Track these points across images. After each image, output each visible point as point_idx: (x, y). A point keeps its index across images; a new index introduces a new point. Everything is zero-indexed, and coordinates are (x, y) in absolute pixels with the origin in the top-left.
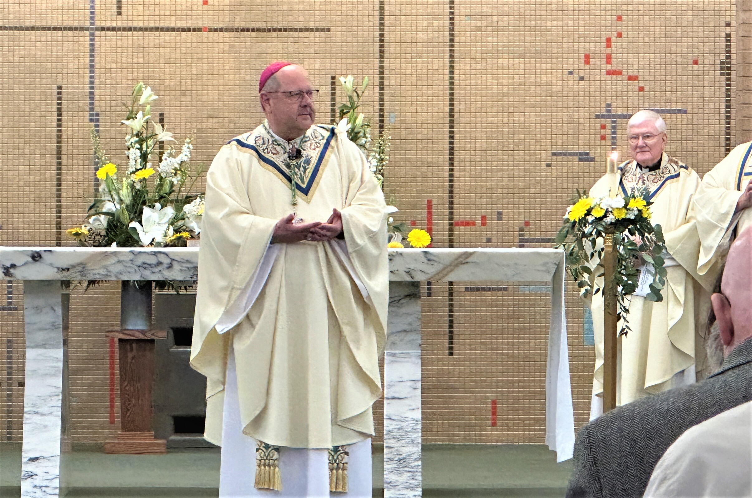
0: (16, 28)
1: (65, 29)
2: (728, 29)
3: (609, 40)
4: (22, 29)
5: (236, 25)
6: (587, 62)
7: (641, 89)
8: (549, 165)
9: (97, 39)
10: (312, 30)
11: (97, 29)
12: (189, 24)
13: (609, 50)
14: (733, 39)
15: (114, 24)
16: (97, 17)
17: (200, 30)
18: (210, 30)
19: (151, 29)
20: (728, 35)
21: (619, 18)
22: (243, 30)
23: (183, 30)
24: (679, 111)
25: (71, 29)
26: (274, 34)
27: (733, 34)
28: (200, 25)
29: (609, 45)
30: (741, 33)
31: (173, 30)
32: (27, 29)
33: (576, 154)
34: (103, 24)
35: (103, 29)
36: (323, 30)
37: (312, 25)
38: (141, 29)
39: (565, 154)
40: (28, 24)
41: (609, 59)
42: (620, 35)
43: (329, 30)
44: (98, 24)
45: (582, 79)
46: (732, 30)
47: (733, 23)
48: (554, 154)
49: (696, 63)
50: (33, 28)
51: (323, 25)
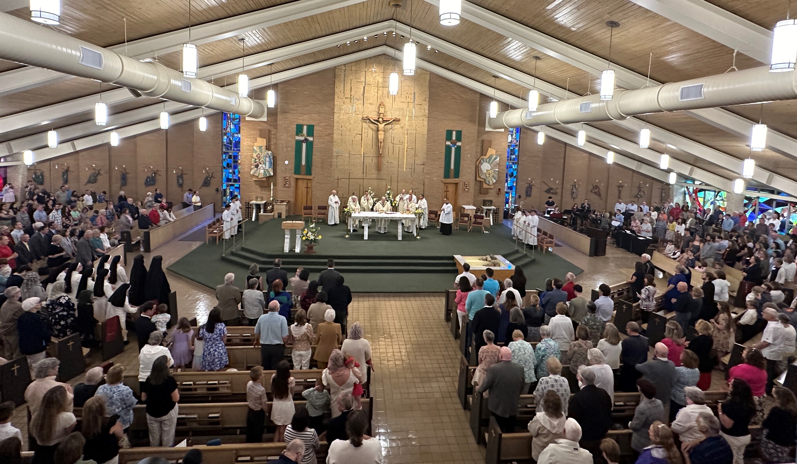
1: (360, 179)
7: (416, 186)
13: (413, 182)
14: (424, 182)
15: (365, 178)
18: (374, 179)
21: (414, 179)
22: (378, 179)
24: (419, 188)
26: (381, 179)
31: (371, 179)
32: (357, 179)
36: (385, 179)
38: (368, 179)
49: (421, 184)
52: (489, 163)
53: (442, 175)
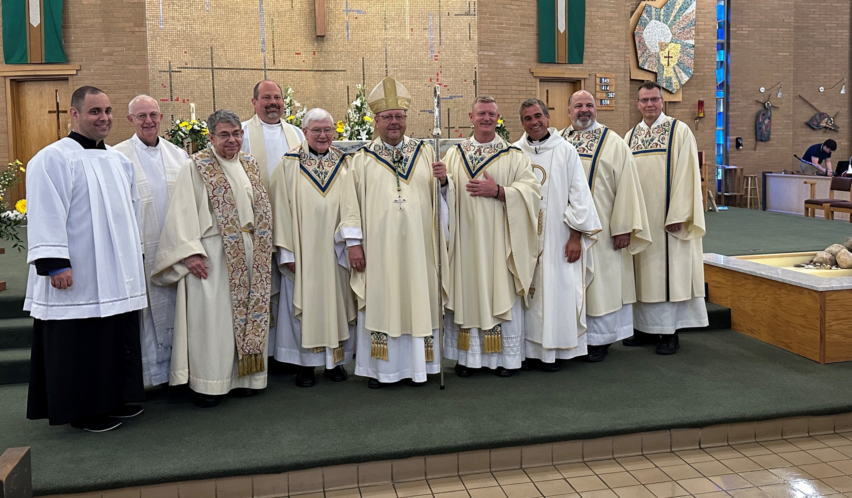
0: (238, 69)
1: (255, 69)
2: (475, 70)
3: (438, 74)
4: (240, 69)
5: (315, 69)
6: (431, 81)
7: (448, 90)
8: (419, 115)
9: (267, 73)
10: (340, 71)
11: (267, 70)
12: (299, 69)
13: (437, 77)
14: (477, 73)
15: (273, 68)
16: (266, 66)
17: (302, 70)
18: (306, 71)
19: (286, 70)
20: (476, 72)
21: (441, 67)
22: (317, 71)
23: (297, 70)
24: (460, 97)
25: (258, 69)
26: (328, 72)
27: (477, 72)
28: (302, 69)
29: (438, 76)
30: (480, 71)
31: (293, 70)
32: (242, 69)
33: (428, 111)
34: (269, 68)
35: (269, 70)
36: (344, 71)
37: (340, 69)
38: (282, 70)
39: (424, 111)
40: (242, 67)
41: (438, 80)
42: (441, 72)
43: (346, 71)
44: (267, 68)
45: (429, 86)
46: (477, 70)
47: (477, 68)
48: (421, 111)
49: (465, 81)
50: (244, 69)
51: (344, 69)
52: (665, 22)
53: (532, 53)
